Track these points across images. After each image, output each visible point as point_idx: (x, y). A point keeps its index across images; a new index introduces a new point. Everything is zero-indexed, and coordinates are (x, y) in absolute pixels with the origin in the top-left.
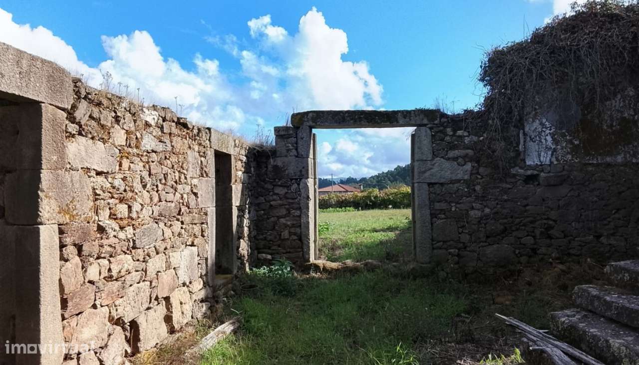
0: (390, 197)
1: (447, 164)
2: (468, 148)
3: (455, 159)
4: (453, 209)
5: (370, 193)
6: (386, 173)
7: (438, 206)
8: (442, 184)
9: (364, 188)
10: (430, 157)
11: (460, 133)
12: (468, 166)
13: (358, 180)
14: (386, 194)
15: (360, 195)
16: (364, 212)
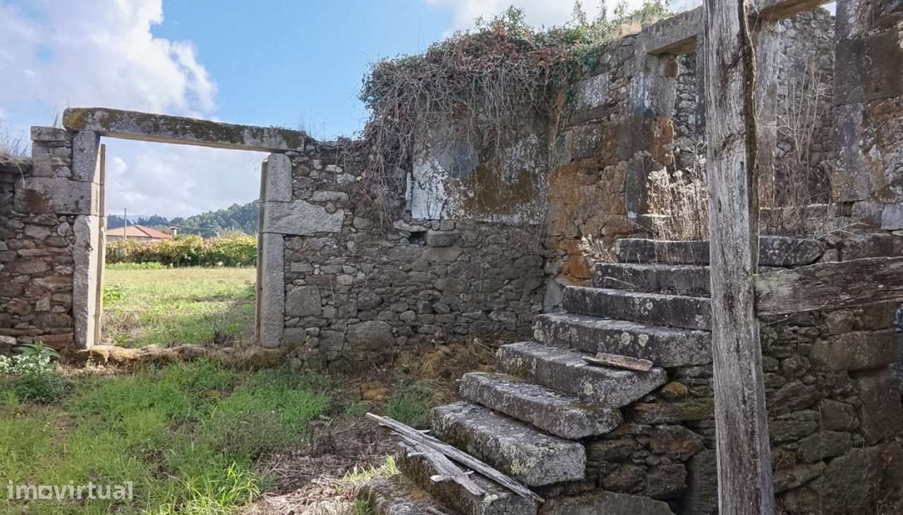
0: (221, 249)
1: (311, 209)
2: (340, 190)
3: (323, 203)
4: (316, 272)
5: (190, 242)
6: (216, 213)
7: (295, 267)
8: (303, 237)
9: (178, 233)
10: (289, 196)
11: (331, 168)
12: (340, 215)
13: (169, 220)
14: (214, 244)
15: (172, 244)
16: (177, 269)
